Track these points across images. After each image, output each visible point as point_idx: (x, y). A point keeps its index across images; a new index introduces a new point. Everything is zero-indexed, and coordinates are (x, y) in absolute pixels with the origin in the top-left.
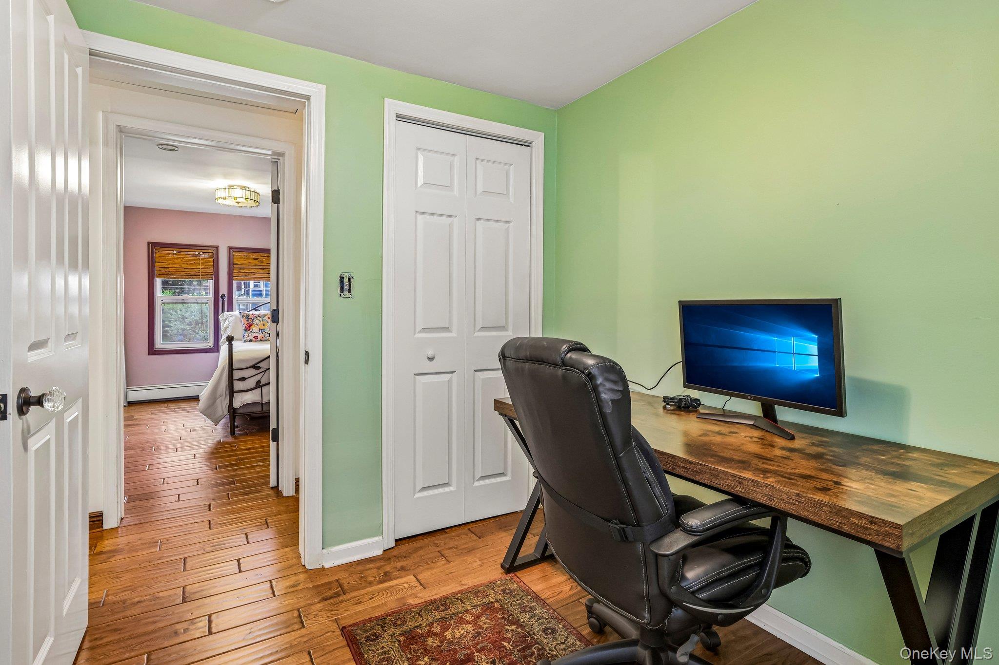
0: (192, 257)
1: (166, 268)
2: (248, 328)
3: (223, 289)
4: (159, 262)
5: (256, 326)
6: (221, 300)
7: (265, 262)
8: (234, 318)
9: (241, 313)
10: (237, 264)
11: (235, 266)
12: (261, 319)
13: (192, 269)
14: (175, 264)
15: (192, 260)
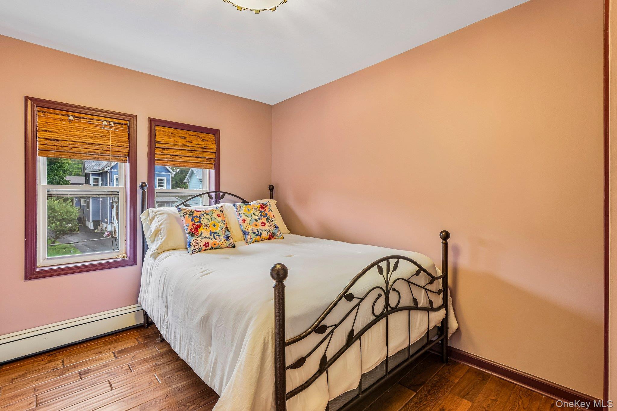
0: (97, 129)
1: (58, 141)
2: (195, 230)
3: (142, 177)
4: (46, 131)
5: (205, 227)
6: (139, 191)
7: (194, 142)
8: (165, 216)
9: (180, 209)
10: (160, 143)
11: (157, 145)
12: (209, 217)
13: (99, 145)
14: (71, 136)
15: (98, 132)
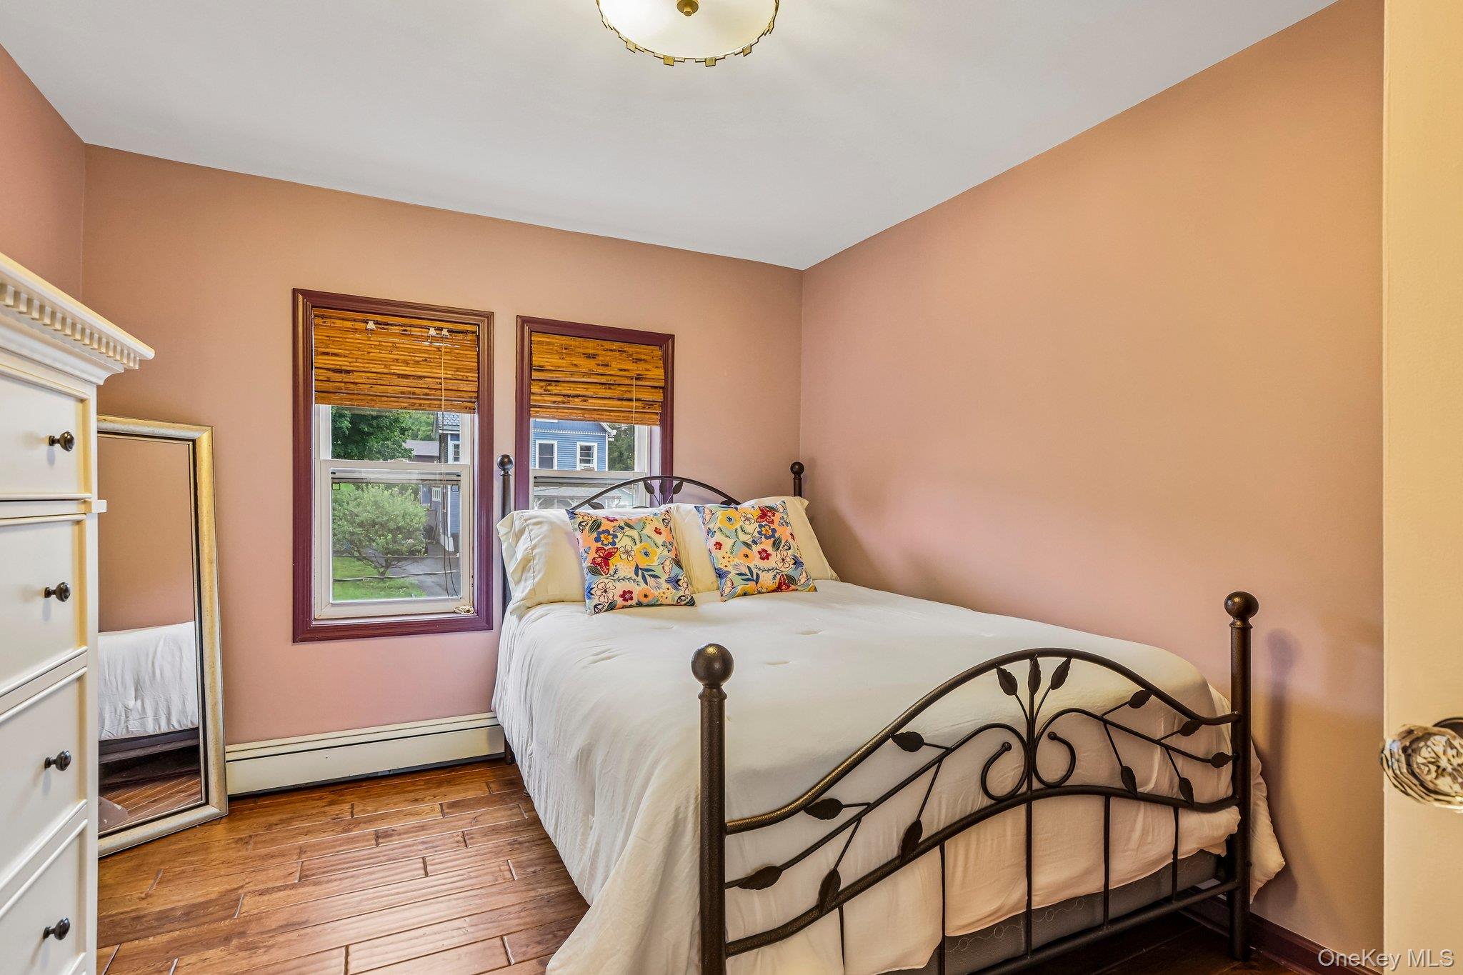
0: (416, 345)
1: (348, 372)
2: (602, 563)
3: (504, 444)
4: (327, 354)
5: (624, 556)
6: (497, 472)
7: (614, 364)
8: (545, 528)
9: (572, 514)
10: (541, 370)
11: (535, 375)
12: (634, 534)
13: (420, 377)
14: (372, 361)
15: (420, 351)
